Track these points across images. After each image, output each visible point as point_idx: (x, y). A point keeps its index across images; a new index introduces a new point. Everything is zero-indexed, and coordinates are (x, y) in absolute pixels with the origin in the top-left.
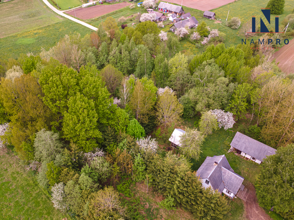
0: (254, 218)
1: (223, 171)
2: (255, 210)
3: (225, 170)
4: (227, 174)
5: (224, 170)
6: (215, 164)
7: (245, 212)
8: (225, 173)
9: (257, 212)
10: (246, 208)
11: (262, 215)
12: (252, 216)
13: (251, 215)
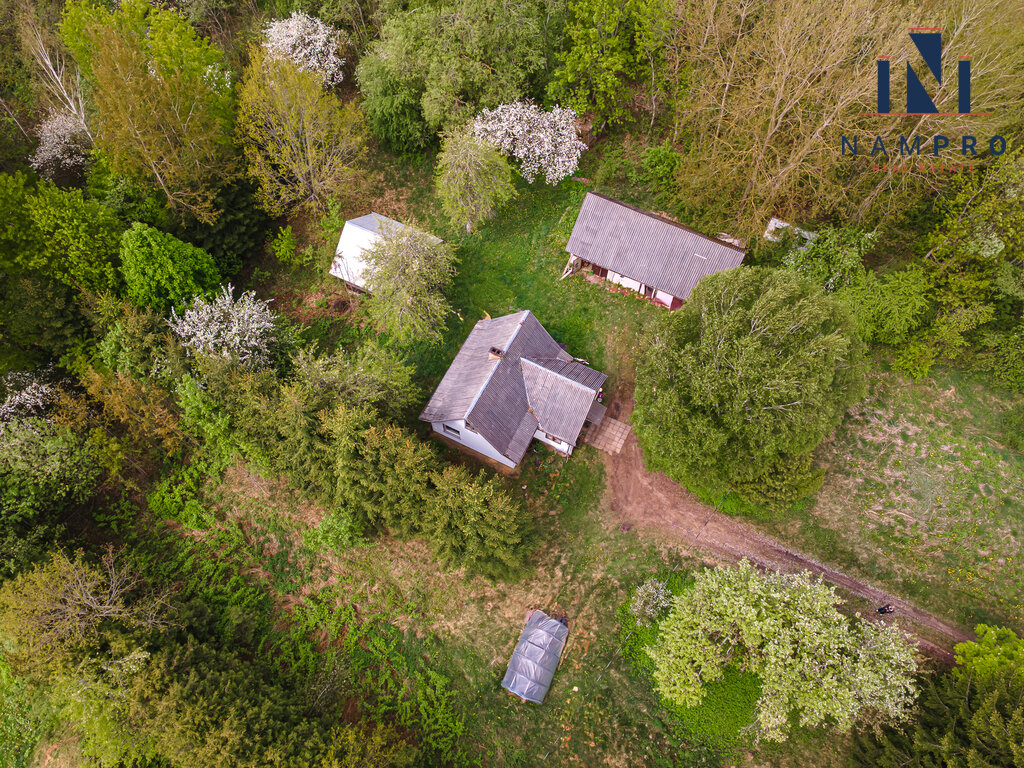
0: (635, 504)
1: (526, 373)
2: (639, 475)
3: (533, 370)
4: (540, 381)
5: (528, 368)
6: (491, 356)
7: (608, 491)
8: (534, 379)
9: (645, 482)
10: (612, 477)
11: (661, 490)
12: (630, 499)
13: (626, 497)
